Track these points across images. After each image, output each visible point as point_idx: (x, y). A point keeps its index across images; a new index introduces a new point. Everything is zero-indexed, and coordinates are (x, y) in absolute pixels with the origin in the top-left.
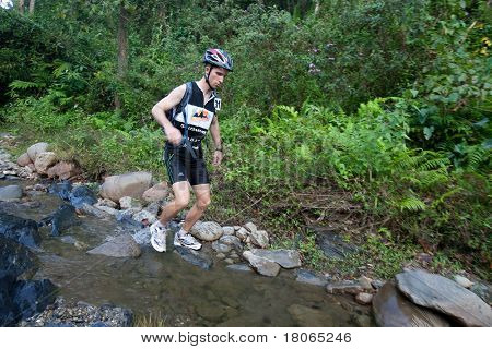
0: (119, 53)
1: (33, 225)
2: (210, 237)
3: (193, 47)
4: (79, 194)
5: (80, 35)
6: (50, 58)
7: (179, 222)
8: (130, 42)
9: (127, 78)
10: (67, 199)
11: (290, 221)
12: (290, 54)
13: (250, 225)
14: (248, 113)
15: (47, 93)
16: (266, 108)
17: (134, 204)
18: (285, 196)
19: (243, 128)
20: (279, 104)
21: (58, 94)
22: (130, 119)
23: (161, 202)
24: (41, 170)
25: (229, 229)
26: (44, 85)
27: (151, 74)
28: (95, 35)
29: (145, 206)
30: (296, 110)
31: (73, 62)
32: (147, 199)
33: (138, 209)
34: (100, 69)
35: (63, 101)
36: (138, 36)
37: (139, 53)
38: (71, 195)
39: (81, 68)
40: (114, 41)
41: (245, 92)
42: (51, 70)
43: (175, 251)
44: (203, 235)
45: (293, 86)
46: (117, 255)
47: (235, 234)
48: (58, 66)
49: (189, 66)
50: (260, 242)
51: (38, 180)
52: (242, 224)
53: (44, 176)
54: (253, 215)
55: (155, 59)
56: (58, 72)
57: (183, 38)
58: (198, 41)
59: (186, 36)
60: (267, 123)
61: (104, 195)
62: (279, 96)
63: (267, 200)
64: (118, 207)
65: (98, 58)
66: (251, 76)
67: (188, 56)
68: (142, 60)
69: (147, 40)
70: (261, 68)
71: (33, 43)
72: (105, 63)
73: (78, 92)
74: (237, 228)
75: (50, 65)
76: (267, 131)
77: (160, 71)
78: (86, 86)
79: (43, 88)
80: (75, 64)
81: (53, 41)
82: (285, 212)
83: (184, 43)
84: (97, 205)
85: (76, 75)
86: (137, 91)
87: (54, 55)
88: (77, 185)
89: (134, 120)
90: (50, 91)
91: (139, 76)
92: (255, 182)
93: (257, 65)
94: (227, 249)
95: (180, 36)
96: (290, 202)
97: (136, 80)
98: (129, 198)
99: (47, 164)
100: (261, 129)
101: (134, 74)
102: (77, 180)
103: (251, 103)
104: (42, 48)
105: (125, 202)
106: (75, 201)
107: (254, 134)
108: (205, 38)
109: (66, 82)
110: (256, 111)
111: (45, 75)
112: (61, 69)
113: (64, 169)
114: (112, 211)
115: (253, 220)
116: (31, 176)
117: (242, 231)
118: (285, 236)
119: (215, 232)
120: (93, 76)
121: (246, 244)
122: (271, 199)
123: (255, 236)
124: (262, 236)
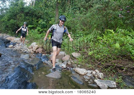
0: (56, 15)
1: (32, 66)
2: (83, 74)
3: (78, 12)
4: (44, 58)
5: (46, 11)
6: (38, 19)
7: (73, 68)
8: (59, 12)
10: (41, 59)
11: (111, 70)
12: (111, 11)
13: (97, 70)
14: (96, 32)
15: (36, 28)
16: (103, 31)
17: (59, 61)
18: (110, 61)
19: (95, 37)
20: (107, 29)
21: (39, 28)
23: (67, 61)
24: (34, 50)
25: (89, 72)
26: (36, 26)
28: (49, 11)
29: (63, 62)
30: (113, 31)
31: (43, 19)
32: (63, 60)
33: (61, 63)
34: (51, 20)
35: (40, 30)
36: (61, 10)
38: (42, 58)
39: (46, 21)
40: (54, 12)
41: (95, 26)
42: (38, 22)
44: (81, 73)
45: (113, 23)
47: (91, 73)
48: (39, 20)
49: (77, 18)
50: (100, 77)
52: (94, 70)
53: (35, 52)
54: (98, 67)
56: (40, 22)
57: (75, 9)
58: (80, 10)
59: (76, 9)
60: (103, 36)
62: (107, 26)
63: (103, 62)
65: (50, 17)
66: (97, 20)
67: (76, 15)
69: (64, 11)
70: (101, 17)
71: (33, 15)
72: (52, 19)
73: (45, 27)
74: (92, 71)
76: (103, 38)
77: (68, 20)
78: (47, 26)
80: (44, 19)
81: (39, 13)
82: (110, 67)
83: (75, 11)
84: (49, 61)
85: (44, 23)
87: (39, 17)
88: (43, 55)
90: (37, 27)
92: (99, 56)
93: (100, 16)
94: (89, 78)
95: (74, 9)
96: (112, 63)
98: (58, 59)
99: (36, 48)
100: (101, 38)
102: (43, 53)
103: (97, 29)
104: (36, 16)
106: (43, 60)
108: (82, 9)
109: (42, 25)
110: (99, 32)
111: (36, 23)
112: (40, 21)
113: (40, 50)
115: (98, 69)
116: (32, 52)
117: (94, 73)
118: (110, 75)
119: (85, 72)
120: (49, 23)
121: (95, 77)
122: (104, 62)
123: (99, 75)
124: (101, 75)
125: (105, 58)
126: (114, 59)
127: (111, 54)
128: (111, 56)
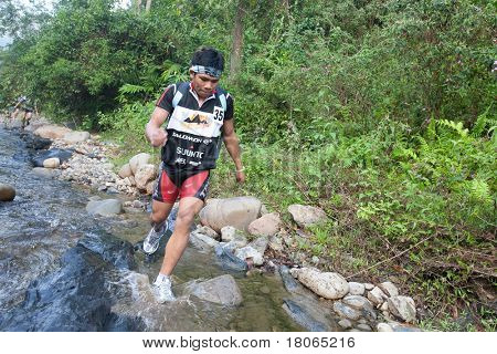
0: (232, 51)
2: (331, 293)
3: (320, 42)
5: (194, 33)
6: (160, 60)
7: (291, 267)
8: (246, 38)
9: (239, 82)
11: (451, 289)
12: (462, 47)
13: (387, 285)
14: (393, 129)
15: (154, 98)
16: (419, 123)
17: (237, 237)
18: (446, 252)
19: (384, 149)
20: (438, 117)
22: (239, 130)
23: (270, 238)
24: (140, 184)
25: (358, 287)
26: (151, 89)
27: (268, 76)
28: (208, 32)
29: (251, 240)
30: (464, 127)
31: (182, 63)
32: (253, 232)
33: (242, 243)
36: (255, 31)
37: (254, 51)
40: (228, 39)
41: (387, 100)
42: (159, 72)
43: (284, 306)
44: (322, 290)
45: (463, 92)
46: (216, 300)
47: (365, 295)
48: (167, 68)
49: (316, 66)
50: (403, 312)
51: (137, 195)
52: (377, 282)
53: (143, 191)
54: (392, 272)
55: (274, 59)
56: (166, 75)
57: (310, 32)
58: (327, 34)
59: (313, 29)
60: (418, 144)
61: (204, 221)
62: (438, 107)
63: (416, 254)
64: (219, 238)
67: (314, 53)
68: (258, 59)
69: (265, 35)
70: (415, 69)
71: (145, 44)
74: (369, 286)
75: (159, 68)
76: (418, 155)
77: (278, 72)
79: (150, 92)
80: (185, 65)
81: (165, 41)
82: (445, 274)
83: (311, 38)
84: (195, 232)
86: (250, 96)
87: (164, 56)
89: (243, 132)
91: (253, 78)
92: (399, 225)
93: (414, 63)
94: (354, 314)
95: (305, 28)
96: (454, 261)
97: (250, 84)
98: (231, 228)
99: (147, 177)
100: (410, 152)
101: (247, 76)
103: (395, 115)
104: (154, 48)
105: (227, 232)
107: (398, 159)
108: (336, 30)
110: (403, 126)
111: (153, 78)
112: (170, 71)
114: (211, 242)
115: (393, 278)
116: (130, 190)
117: (376, 293)
118: (442, 311)
119: (338, 287)
121: (381, 312)
122: (422, 252)
123: (396, 303)
124: (405, 305)
125: (425, 236)
126: (464, 244)
127: (450, 221)
128: (454, 230)
